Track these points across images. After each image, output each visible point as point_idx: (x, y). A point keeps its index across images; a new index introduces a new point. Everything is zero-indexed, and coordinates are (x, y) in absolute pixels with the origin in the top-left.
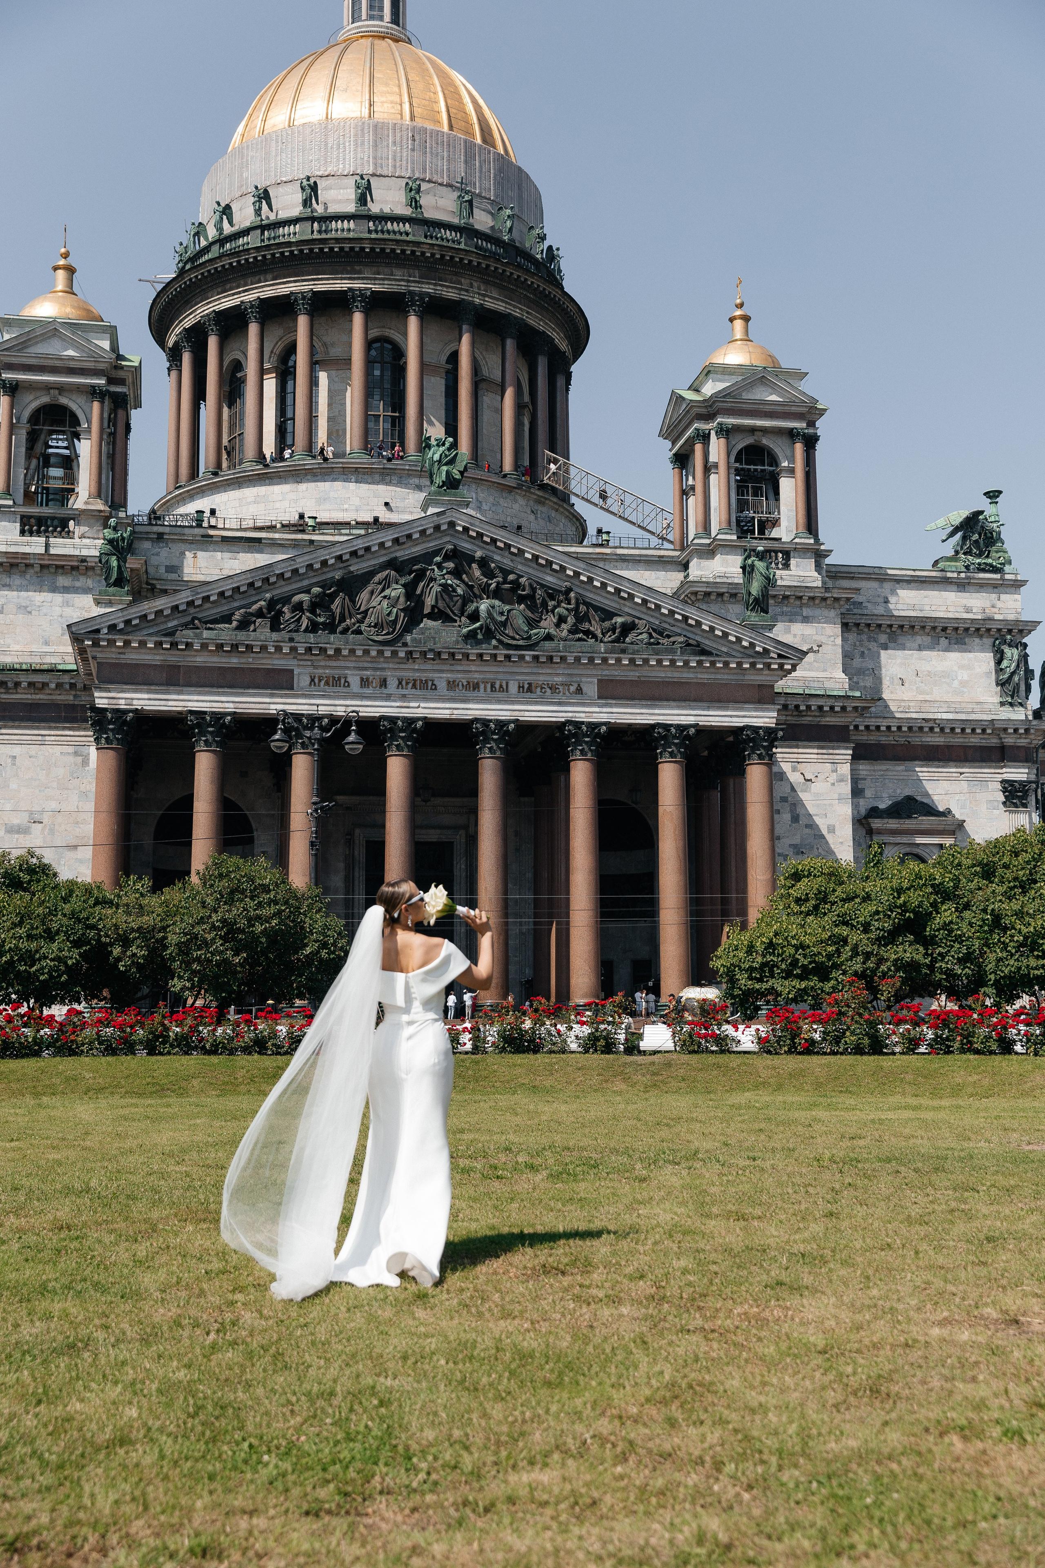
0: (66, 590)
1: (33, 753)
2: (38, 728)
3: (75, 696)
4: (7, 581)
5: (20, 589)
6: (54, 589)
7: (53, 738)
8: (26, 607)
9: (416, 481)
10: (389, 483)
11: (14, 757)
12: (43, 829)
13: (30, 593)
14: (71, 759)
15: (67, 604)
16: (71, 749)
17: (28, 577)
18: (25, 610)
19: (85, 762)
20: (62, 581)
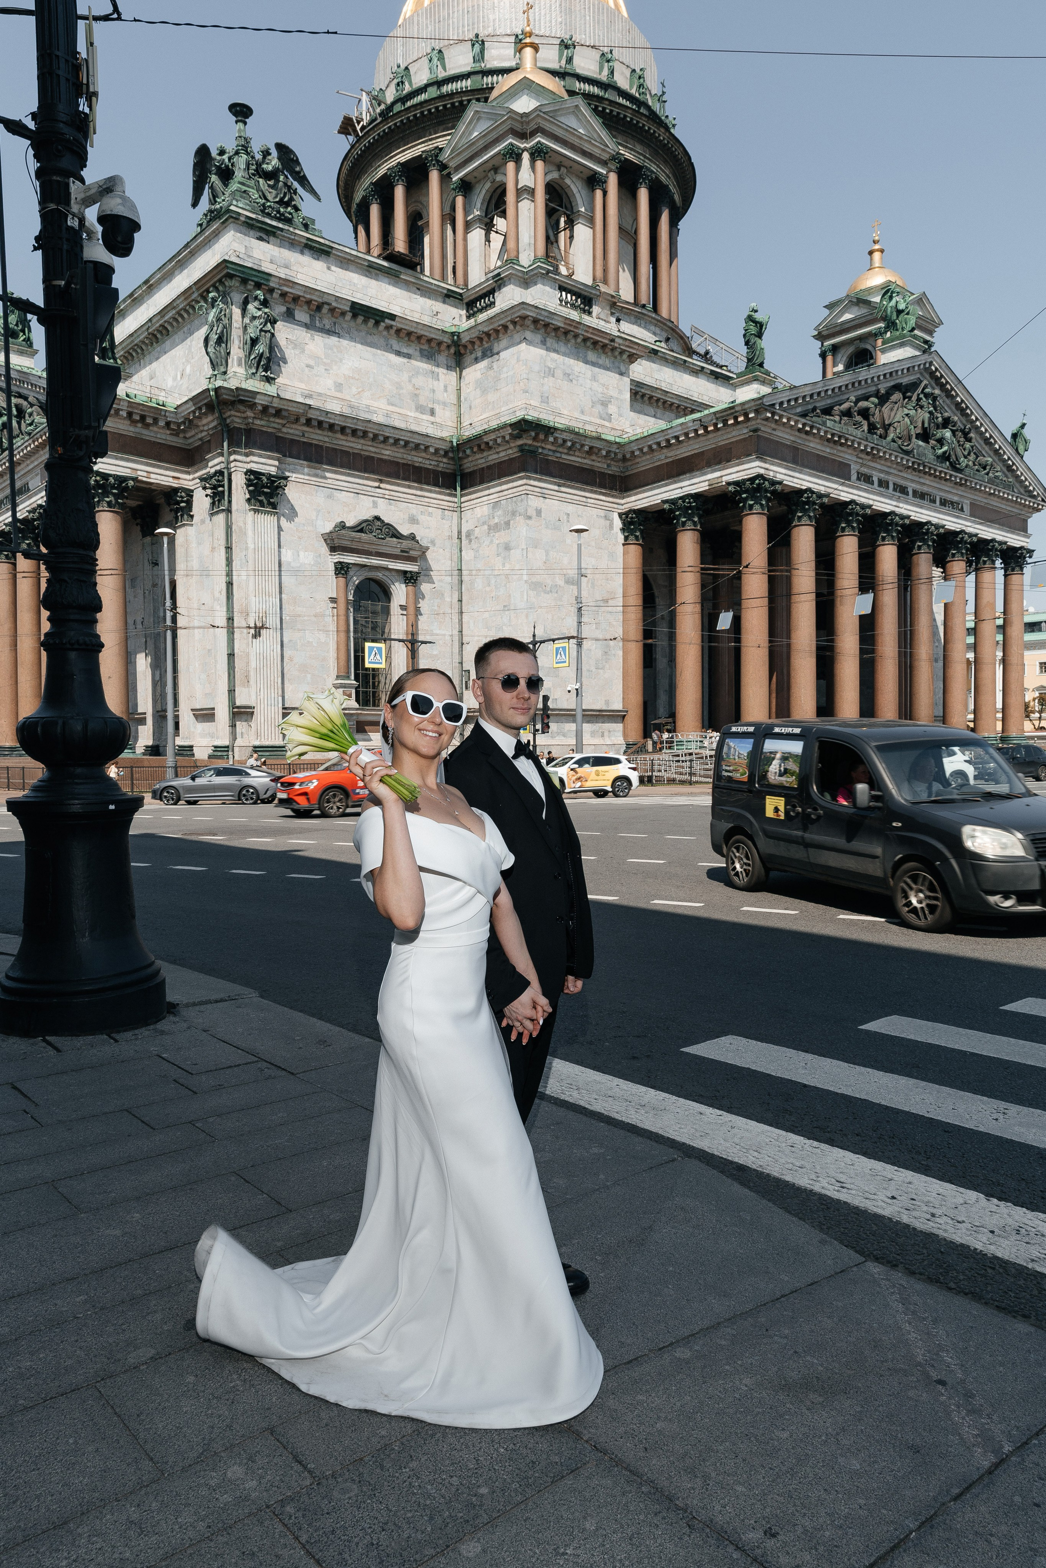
0: (594, 364)
1: (580, 513)
2: (584, 490)
3: (609, 466)
4: (556, 346)
5: (564, 355)
6: (586, 362)
7: (592, 501)
8: (569, 375)
9: (653, 328)
10: (640, 326)
11: (568, 515)
12: (588, 582)
13: (572, 361)
14: (602, 522)
15: (594, 378)
16: (602, 513)
17: (569, 346)
18: (568, 376)
19: (611, 527)
20: (591, 356)
